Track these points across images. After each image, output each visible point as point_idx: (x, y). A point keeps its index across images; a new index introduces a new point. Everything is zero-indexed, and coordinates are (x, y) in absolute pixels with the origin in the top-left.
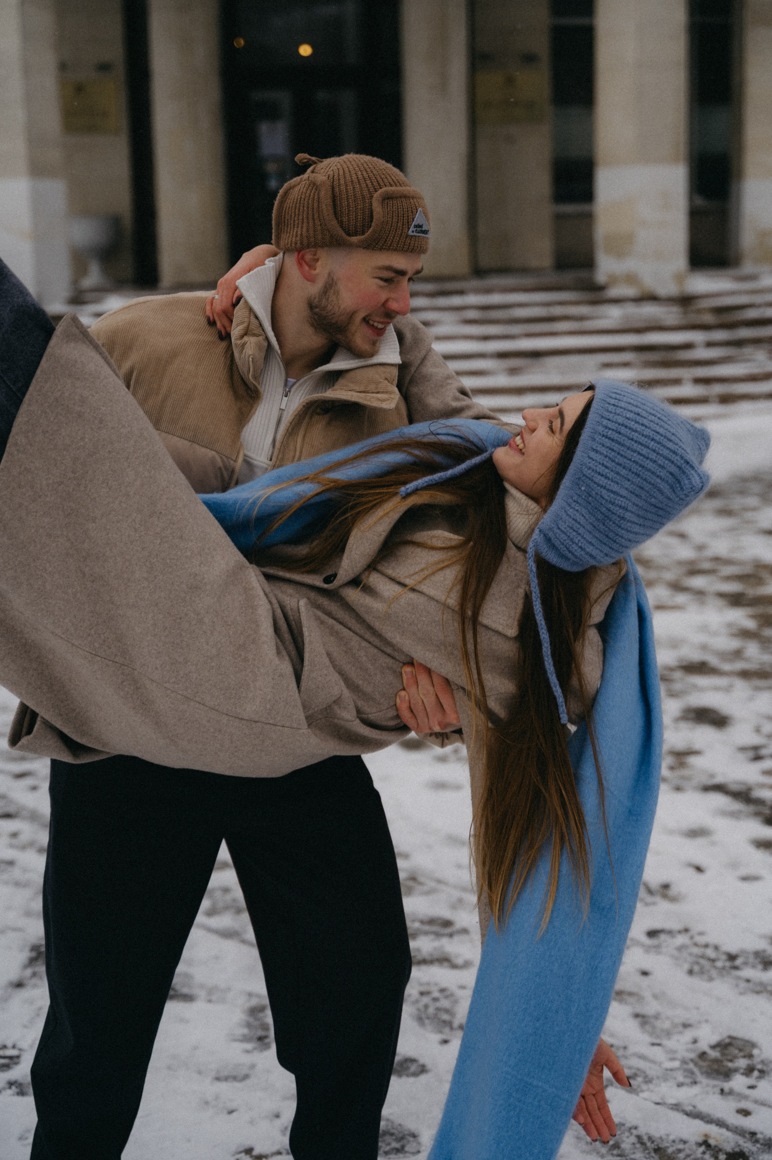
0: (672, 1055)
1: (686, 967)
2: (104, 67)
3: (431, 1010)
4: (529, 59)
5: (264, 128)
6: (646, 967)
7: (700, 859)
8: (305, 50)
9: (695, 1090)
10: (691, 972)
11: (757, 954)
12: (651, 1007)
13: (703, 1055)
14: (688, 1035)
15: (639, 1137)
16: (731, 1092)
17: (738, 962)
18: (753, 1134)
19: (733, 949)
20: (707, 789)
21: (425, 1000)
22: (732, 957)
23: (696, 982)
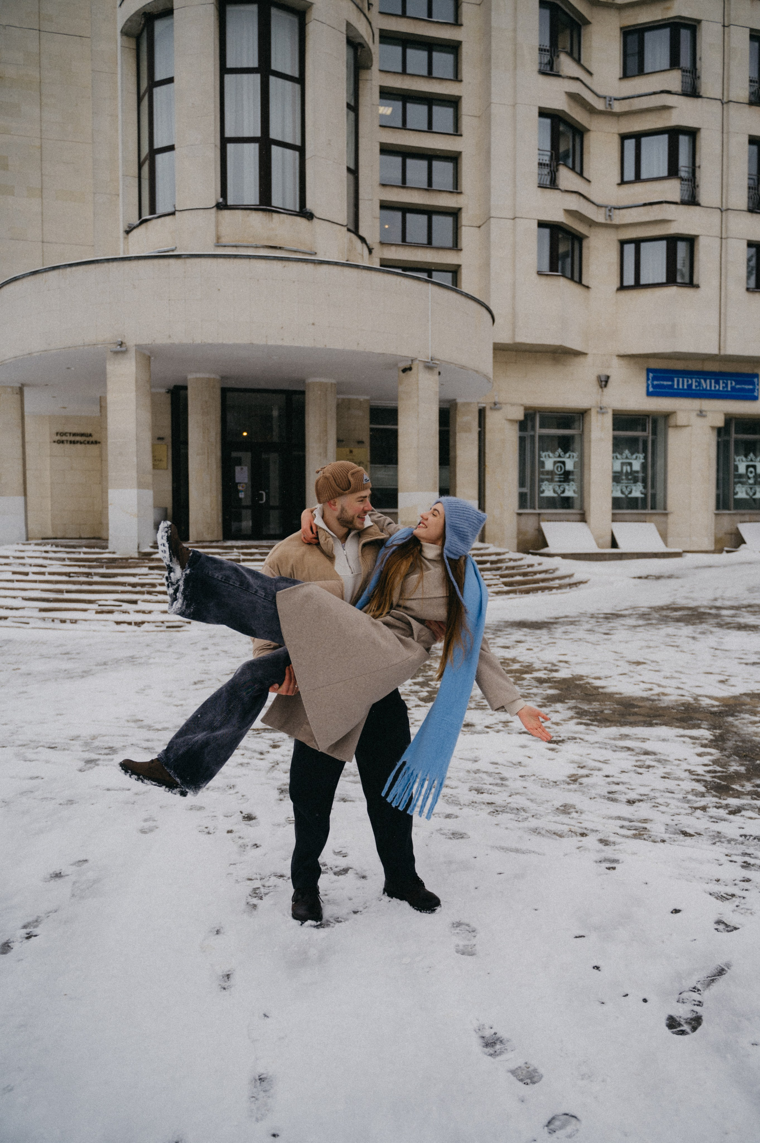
0: (547, 809)
1: (540, 784)
2: (160, 439)
3: (450, 800)
4: (360, 442)
5: (238, 469)
6: (524, 786)
7: (528, 754)
8: (245, 434)
9: (559, 818)
10: (542, 787)
11: (563, 781)
12: (533, 797)
13: (557, 809)
14: (550, 804)
15: (547, 831)
16: (573, 818)
17: (558, 783)
18: (586, 828)
19: (555, 780)
20: (520, 733)
21: (446, 798)
22: (556, 782)
23: (544, 789)
